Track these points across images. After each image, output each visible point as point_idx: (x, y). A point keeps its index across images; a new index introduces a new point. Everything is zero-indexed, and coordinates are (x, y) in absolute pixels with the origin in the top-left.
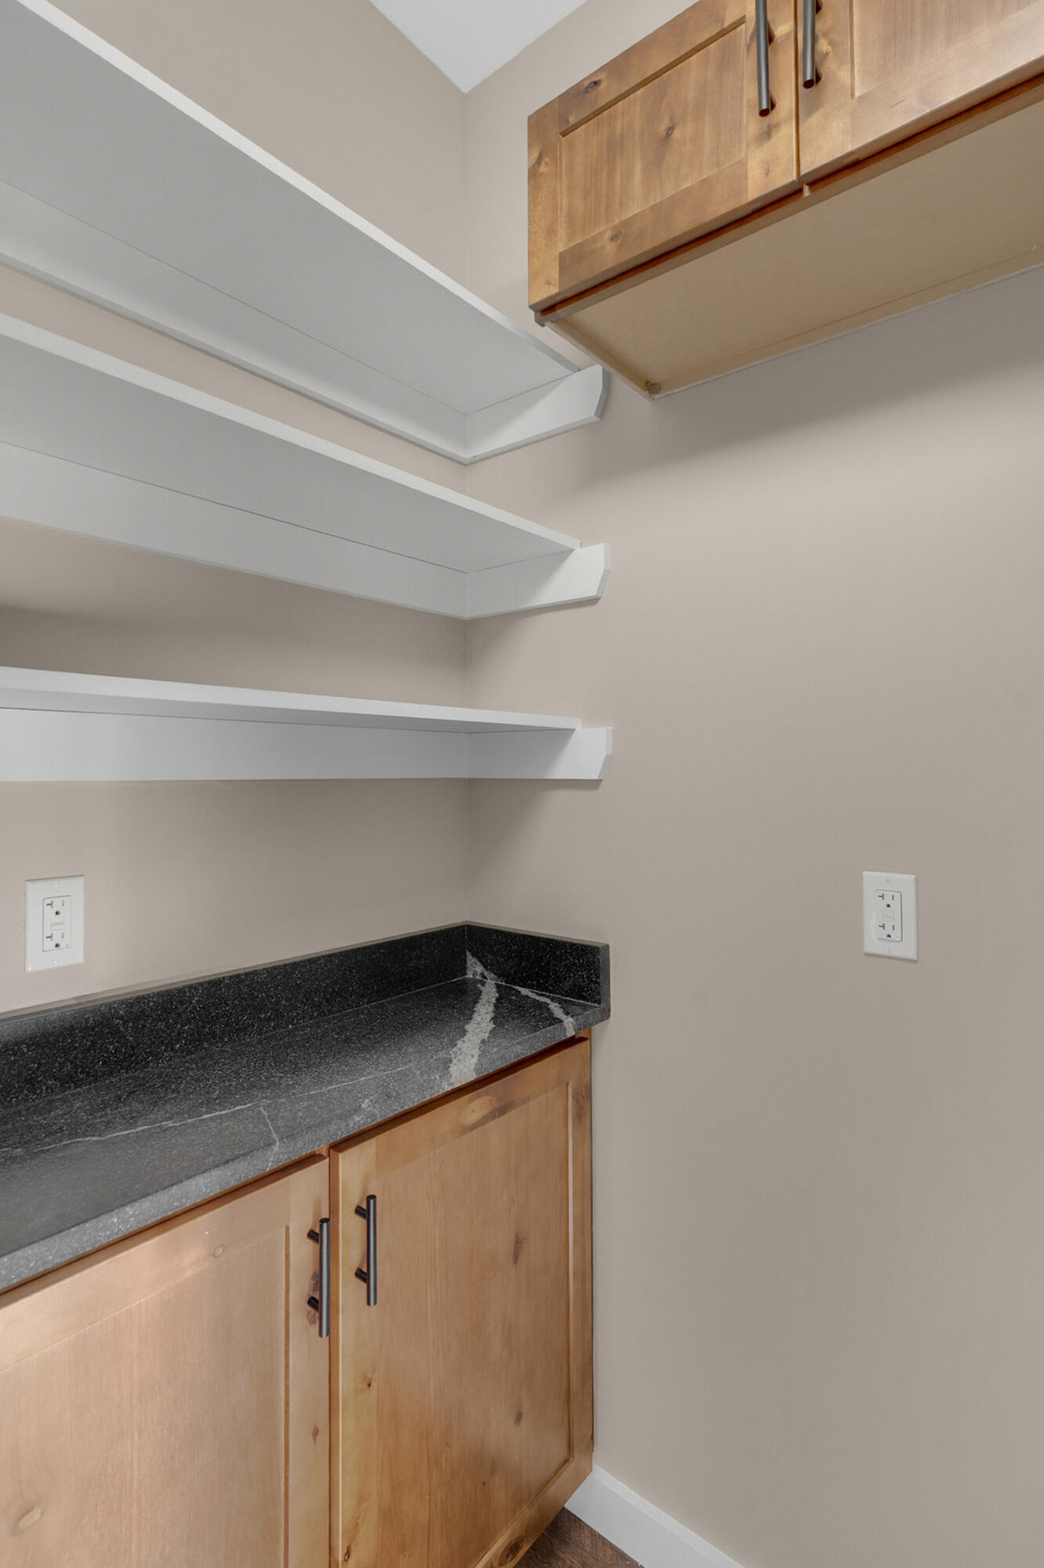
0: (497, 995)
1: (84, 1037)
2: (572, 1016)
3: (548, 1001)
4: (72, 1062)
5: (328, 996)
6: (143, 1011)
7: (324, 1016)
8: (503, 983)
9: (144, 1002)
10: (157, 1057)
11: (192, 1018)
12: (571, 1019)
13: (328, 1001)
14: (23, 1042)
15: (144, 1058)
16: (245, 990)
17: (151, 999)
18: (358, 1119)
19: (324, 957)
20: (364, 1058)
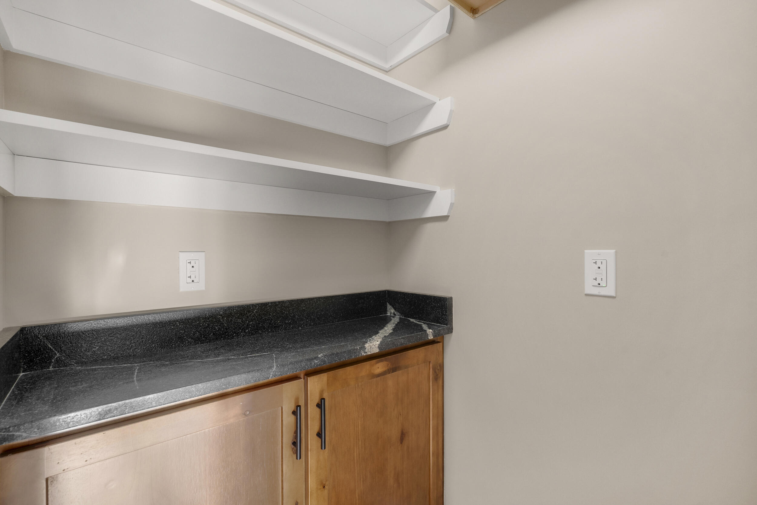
0: (399, 321)
1: (204, 322)
2: (432, 330)
3: (422, 324)
4: (199, 332)
5: (318, 316)
6: (231, 314)
7: (316, 325)
8: (403, 317)
9: (231, 310)
10: (238, 335)
11: (254, 319)
12: (431, 330)
13: (318, 318)
14: (177, 321)
15: (232, 334)
16: (278, 309)
17: (234, 308)
18: (316, 362)
19: (316, 298)
20: (327, 340)
